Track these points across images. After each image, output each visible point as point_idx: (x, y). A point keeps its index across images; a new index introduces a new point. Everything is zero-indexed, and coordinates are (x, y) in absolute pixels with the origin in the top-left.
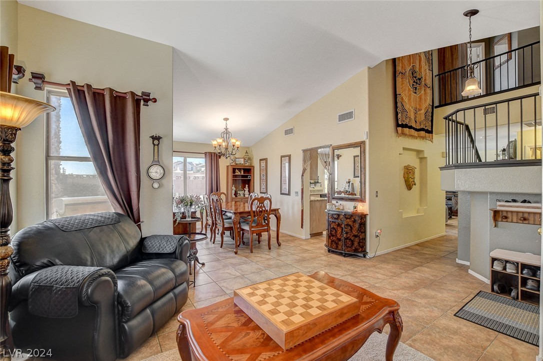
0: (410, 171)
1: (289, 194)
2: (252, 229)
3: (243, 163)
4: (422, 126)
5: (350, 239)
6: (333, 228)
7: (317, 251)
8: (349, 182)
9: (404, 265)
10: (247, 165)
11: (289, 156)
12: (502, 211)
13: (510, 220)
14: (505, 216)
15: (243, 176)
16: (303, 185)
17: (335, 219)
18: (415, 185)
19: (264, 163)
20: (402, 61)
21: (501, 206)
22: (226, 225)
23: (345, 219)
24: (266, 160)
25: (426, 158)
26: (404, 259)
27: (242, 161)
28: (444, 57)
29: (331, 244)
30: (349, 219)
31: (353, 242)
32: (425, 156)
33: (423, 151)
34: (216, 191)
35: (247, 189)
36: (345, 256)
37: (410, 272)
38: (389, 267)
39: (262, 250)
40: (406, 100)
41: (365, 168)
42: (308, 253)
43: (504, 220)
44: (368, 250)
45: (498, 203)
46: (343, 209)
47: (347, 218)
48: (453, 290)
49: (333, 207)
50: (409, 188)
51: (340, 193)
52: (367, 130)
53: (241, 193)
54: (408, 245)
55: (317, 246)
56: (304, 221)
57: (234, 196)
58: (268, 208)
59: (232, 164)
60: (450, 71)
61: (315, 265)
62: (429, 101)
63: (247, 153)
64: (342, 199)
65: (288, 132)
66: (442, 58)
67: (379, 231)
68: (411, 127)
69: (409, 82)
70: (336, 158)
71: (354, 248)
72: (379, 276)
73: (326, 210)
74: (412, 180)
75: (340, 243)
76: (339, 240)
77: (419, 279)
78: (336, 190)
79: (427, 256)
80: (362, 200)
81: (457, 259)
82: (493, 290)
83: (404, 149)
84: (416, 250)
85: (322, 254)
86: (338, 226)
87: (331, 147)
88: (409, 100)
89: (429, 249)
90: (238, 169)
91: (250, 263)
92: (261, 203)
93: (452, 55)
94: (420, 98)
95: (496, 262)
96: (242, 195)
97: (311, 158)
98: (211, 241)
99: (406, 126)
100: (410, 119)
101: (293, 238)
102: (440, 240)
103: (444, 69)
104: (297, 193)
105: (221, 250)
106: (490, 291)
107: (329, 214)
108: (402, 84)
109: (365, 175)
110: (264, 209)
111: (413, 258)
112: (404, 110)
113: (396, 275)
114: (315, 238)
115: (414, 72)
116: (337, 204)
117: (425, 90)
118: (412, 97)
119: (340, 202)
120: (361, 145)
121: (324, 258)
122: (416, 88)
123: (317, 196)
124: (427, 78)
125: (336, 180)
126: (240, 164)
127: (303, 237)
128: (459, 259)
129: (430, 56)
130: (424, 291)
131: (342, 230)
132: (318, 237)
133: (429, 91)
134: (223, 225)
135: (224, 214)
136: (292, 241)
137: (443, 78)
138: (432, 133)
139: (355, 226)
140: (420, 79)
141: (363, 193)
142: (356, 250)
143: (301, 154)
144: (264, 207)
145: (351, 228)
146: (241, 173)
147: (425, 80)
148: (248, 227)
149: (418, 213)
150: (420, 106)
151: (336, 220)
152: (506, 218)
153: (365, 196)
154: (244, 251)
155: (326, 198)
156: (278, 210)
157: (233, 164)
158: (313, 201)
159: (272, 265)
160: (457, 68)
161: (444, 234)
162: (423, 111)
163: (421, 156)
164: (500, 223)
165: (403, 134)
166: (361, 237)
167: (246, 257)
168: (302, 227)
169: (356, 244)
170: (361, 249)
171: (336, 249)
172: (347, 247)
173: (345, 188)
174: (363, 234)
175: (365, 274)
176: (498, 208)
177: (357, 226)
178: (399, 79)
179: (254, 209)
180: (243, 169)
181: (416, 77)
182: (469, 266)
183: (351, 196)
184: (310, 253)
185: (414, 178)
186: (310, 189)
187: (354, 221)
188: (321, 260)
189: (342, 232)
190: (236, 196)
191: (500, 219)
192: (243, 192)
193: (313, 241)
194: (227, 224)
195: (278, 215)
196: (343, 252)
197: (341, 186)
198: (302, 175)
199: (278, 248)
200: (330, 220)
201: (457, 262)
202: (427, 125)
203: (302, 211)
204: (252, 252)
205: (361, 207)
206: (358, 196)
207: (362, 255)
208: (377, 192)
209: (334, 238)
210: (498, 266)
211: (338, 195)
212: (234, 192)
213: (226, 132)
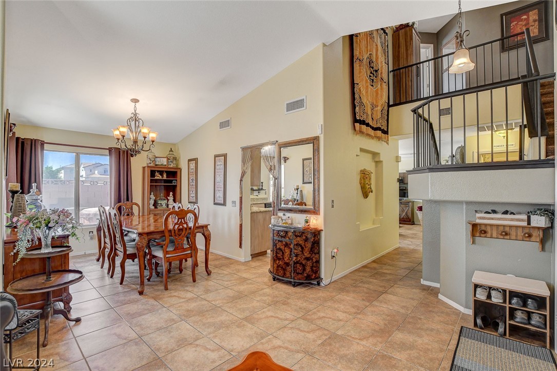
0: (367, 176)
1: (224, 204)
2: (167, 256)
3: (165, 164)
4: (379, 125)
5: (301, 264)
6: (280, 249)
7: (259, 280)
8: (297, 189)
9: (367, 293)
10: (172, 166)
11: (225, 156)
12: (480, 225)
13: (489, 235)
14: (483, 230)
15: (165, 181)
16: (241, 193)
17: (282, 237)
18: (372, 192)
19: (194, 164)
20: (359, 45)
21: (480, 218)
22: (130, 251)
23: (294, 237)
24: (196, 160)
25: (382, 161)
26: (364, 283)
27: (164, 161)
28: (399, 52)
29: (277, 270)
30: (300, 236)
31: (304, 266)
32: (381, 160)
33: (379, 153)
34: (125, 200)
35: (171, 198)
36: (294, 286)
37: (375, 303)
38: (349, 298)
39: (182, 283)
40: (364, 92)
41: (319, 171)
42: (247, 284)
43: (482, 235)
44: (323, 276)
45: (478, 215)
46: (292, 224)
47: (297, 236)
48: (432, 330)
49: (280, 220)
50: (366, 195)
51: (287, 202)
52: (322, 123)
53: (164, 203)
54: (365, 262)
55: (259, 271)
56: (243, 238)
57: (153, 207)
58: (191, 224)
59: (149, 165)
60: (405, 67)
61: (255, 304)
62: (385, 98)
63: (171, 150)
64: (290, 210)
65: (224, 124)
66: (397, 53)
67: (335, 250)
68: (368, 125)
69: (366, 72)
70: (282, 161)
71: (305, 275)
72: (341, 315)
73: (270, 226)
74: (368, 187)
75: (288, 269)
76: (287, 264)
77: (388, 316)
78: (283, 198)
79: (389, 277)
80: (315, 212)
81: (422, 280)
82: (476, 324)
83: (362, 150)
84: (375, 269)
85: (265, 283)
86: (285, 246)
87: (277, 144)
88: (367, 92)
89: (388, 267)
90: (158, 171)
91: (158, 310)
92: (181, 219)
93: (407, 50)
94: (377, 92)
95: (479, 290)
96: (164, 206)
97: (252, 158)
98: (108, 273)
99: (362, 122)
100: (367, 115)
101: (228, 262)
102: (395, 254)
103: (399, 65)
104: (234, 202)
105: (120, 288)
106: (471, 326)
107: (274, 230)
108: (360, 72)
109: (319, 180)
110: (185, 226)
111: (375, 281)
112: (361, 103)
113: (359, 311)
114: (258, 260)
115: (371, 62)
116: (284, 218)
117: (381, 85)
118: (369, 89)
119: (288, 214)
120: (314, 141)
121: (267, 291)
122: (373, 80)
123: (260, 205)
124: (384, 72)
125: (283, 186)
126: (162, 165)
127: (242, 259)
128: (424, 280)
129: (386, 48)
130: (399, 336)
131: (291, 252)
132: (260, 257)
133: (385, 86)
134: (125, 251)
135: (126, 235)
136: (227, 266)
137: (397, 74)
138: (388, 134)
139: (307, 245)
140: (376, 71)
141: (316, 202)
142: (308, 277)
143: (239, 153)
144: (186, 223)
145: (302, 248)
146: (162, 176)
147: (381, 73)
148: (162, 252)
149: (374, 224)
150: (377, 102)
151: (283, 239)
152: (485, 232)
153: (319, 207)
154: (156, 288)
155: (271, 209)
156: (206, 226)
157: (152, 165)
158: (254, 212)
159: (193, 311)
160: (411, 64)
161: (397, 245)
162: (379, 108)
163: (377, 160)
164: (477, 239)
165: (361, 132)
166: (314, 260)
167: (155, 298)
168: (241, 246)
169: (308, 269)
170: (314, 275)
171: (283, 277)
172: (297, 273)
173: (293, 196)
174: (317, 256)
175: (322, 314)
176: (478, 221)
177: (309, 245)
178: (356, 65)
179: (171, 227)
180: (166, 172)
181: (373, 68)
182: (438, 289)
183: (300, 207)
184: (251, 284)
185: (370, 185)
186: (252, 197)
187: (306, 240)
188: (264, 295)
189: (291, 254)
190: (156, 208)
191: (478, 234)
192: (166, 201)
193: (254, 264)
194: (131, 249)
195: (206, 233)
196: (292, 280)
197: (287, 193)
198: (241, 180)
199: (207, 279)
200: (275, 238)
201: (422, 283)
202: (383, 124)
203: (241, 226)
204: (166, 289)
205: (314, 221)
206: (310, 206)
207: (316, 283)
208: (333, 201)
209: (281, 263)
210: (482, 295)
211: (284, 206)
212: (152, 202)
213: (135, 118)
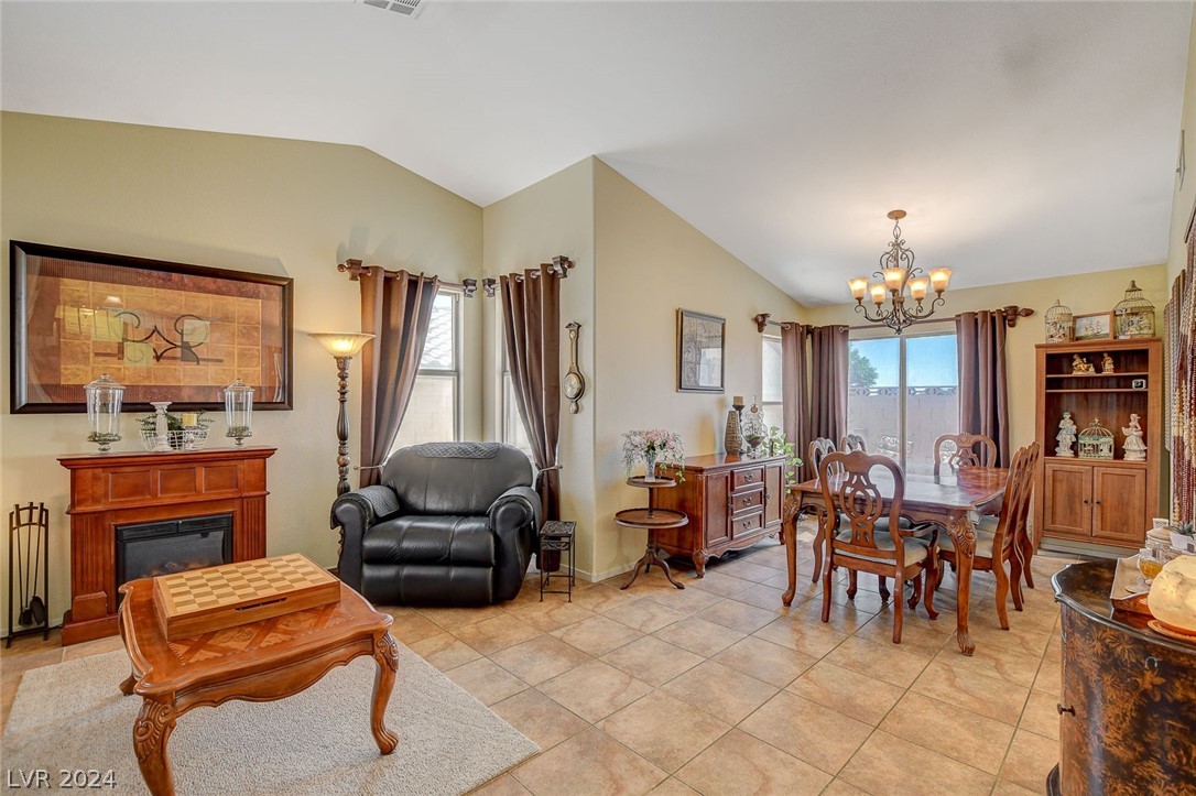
3: (1108, 331)
10: (1128, 337)
27: (1103, 326)
35: (1132, 432)
57: (1069, 453)
59: (1049, 341)
92: (859, 474)
110: (871, 493)
126: (1095, 335)
146: (1099, 369)
157: (1061, 340)
180: (1111, 354)
192: (1108, 440)
213: (898, 253)
